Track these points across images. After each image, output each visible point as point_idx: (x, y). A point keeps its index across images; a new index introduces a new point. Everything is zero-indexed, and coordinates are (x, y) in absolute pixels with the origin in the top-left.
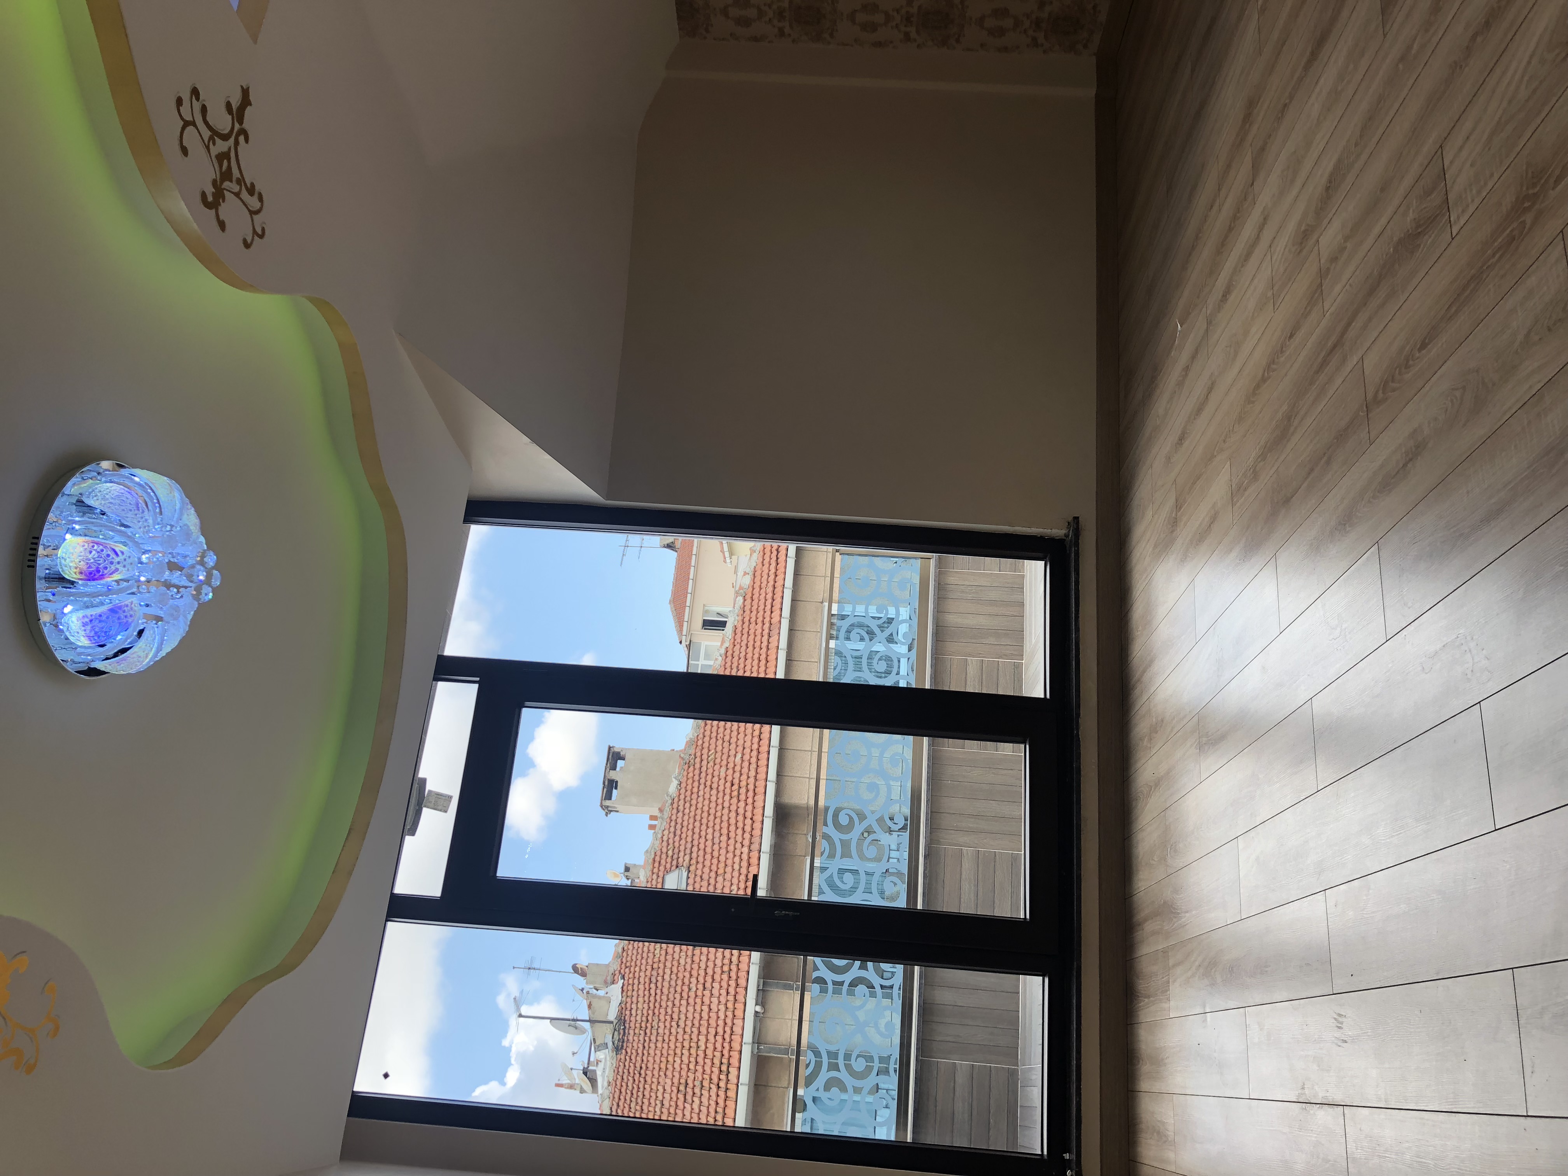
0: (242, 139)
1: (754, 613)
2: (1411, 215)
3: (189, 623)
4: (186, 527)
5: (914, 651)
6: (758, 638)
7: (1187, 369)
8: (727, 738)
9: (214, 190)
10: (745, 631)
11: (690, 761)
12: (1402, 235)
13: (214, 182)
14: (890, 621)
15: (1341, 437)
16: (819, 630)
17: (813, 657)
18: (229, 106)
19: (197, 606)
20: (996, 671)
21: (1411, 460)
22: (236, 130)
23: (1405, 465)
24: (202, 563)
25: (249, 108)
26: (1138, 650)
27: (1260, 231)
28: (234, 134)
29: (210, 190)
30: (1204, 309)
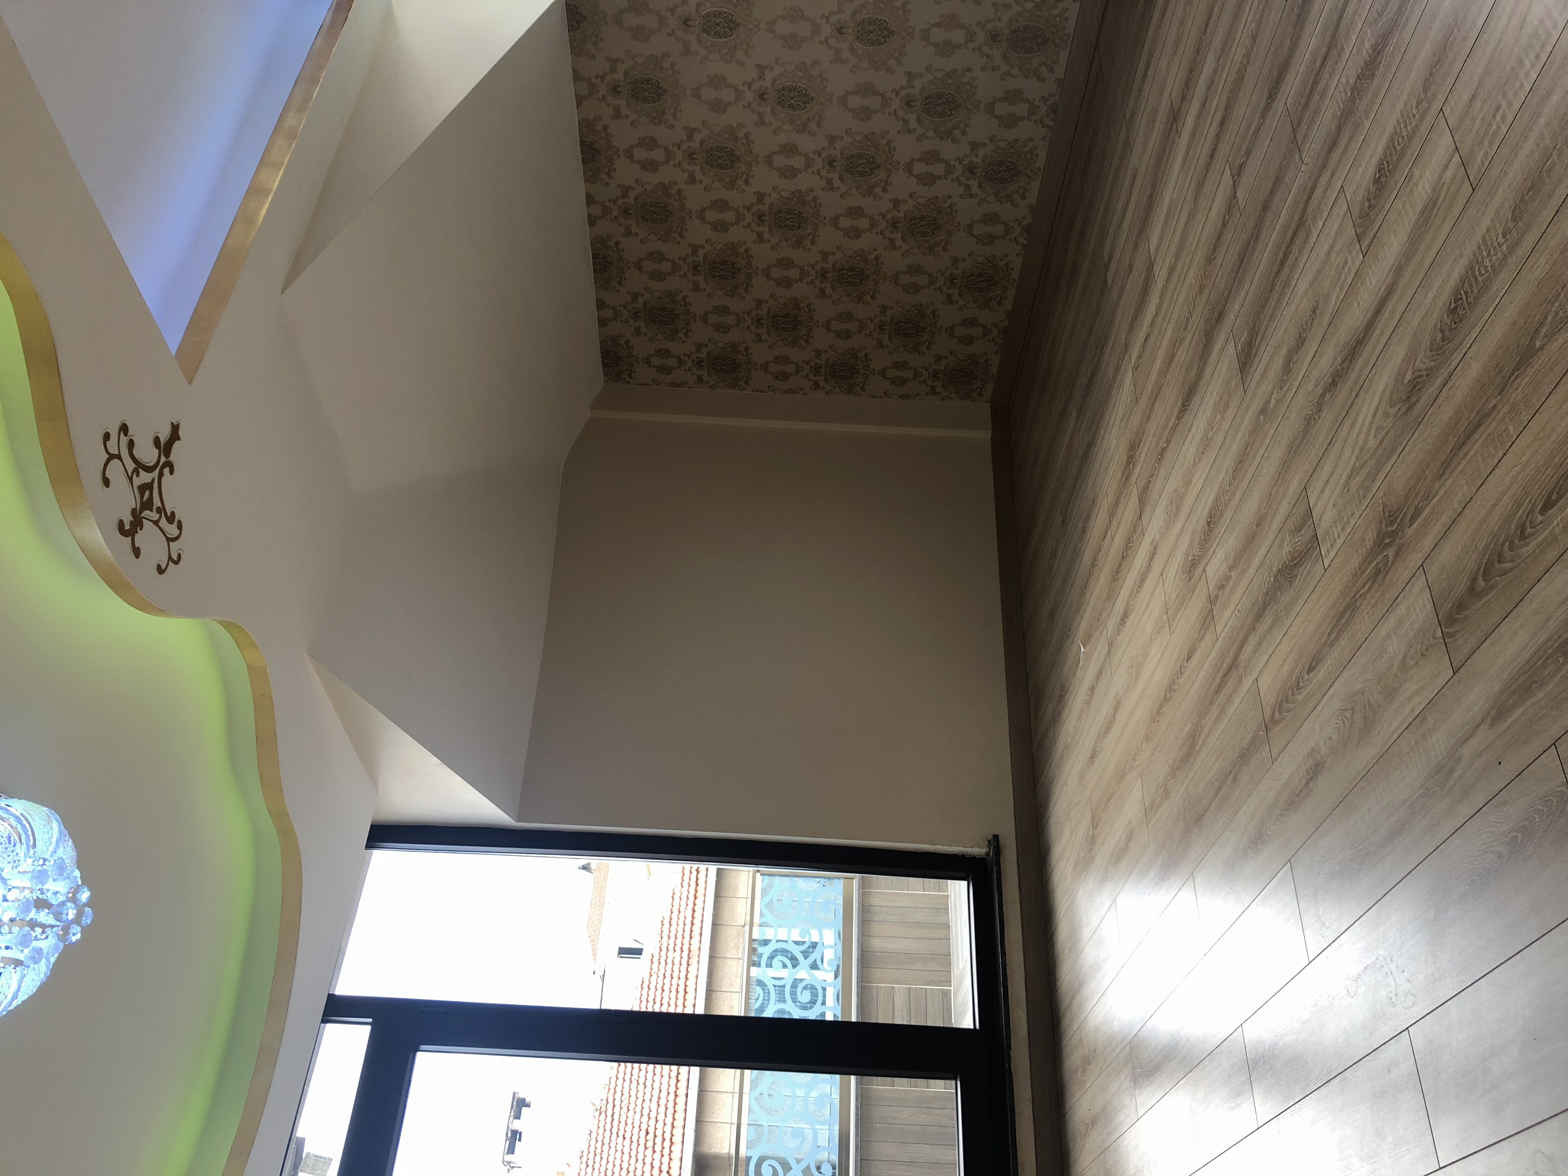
0: (166, 470)
1: (673, 938)
2: (1286, 549)
3: (51, 967)
4: (60, 861)
5: (840, 978)
6: (676, 968)
7: (1092, 689)
8: (642, 1081)
9: (132, 519)
10: (662, 960)
11: (601, 1107)
12: (1280, 566)
13: (134, 512)
14: (814, 945)
15: (1244, 756)
16: (740, 957)
17: (735, 987)
18: (157, 441)
19: (62, 948)
20: (925, 1000)
21: (1312, 778)
22: (161, 462)
23: (1307, 784)
24: (74, 900)
25: (178, 442)
26: (1065, 975)
27: (1151, 561)
28: (159, 467)
29: (128, 519)
30: (1105, 632)
